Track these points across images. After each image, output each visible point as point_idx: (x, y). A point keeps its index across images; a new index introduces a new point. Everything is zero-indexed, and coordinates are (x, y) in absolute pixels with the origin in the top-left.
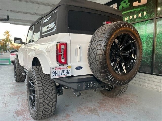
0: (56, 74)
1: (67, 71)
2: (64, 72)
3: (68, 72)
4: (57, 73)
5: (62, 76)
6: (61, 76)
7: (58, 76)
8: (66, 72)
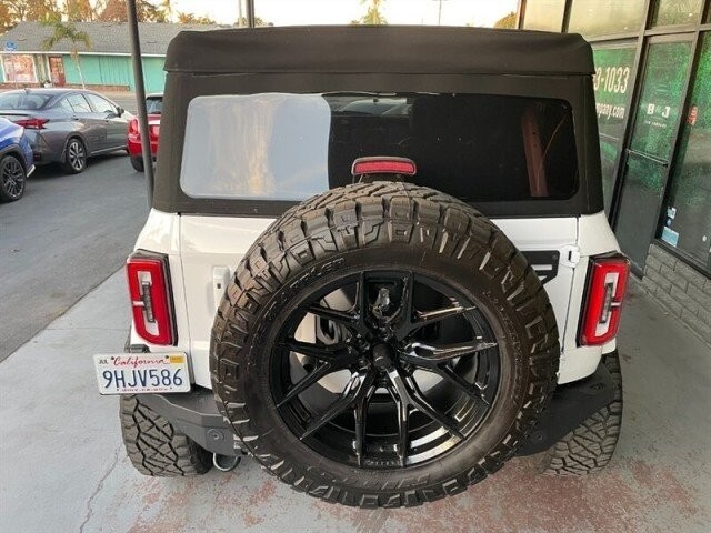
0: (120, 382)
1: (166, 374)
2: (151, 376)
3: (172, 377)
4: (123, 379)
5: (145, 388)
6: (139, 389)
7: (128, 387)
8: (161, 378)
